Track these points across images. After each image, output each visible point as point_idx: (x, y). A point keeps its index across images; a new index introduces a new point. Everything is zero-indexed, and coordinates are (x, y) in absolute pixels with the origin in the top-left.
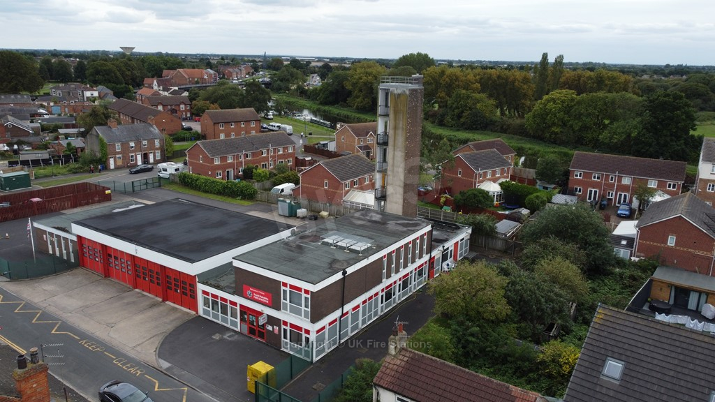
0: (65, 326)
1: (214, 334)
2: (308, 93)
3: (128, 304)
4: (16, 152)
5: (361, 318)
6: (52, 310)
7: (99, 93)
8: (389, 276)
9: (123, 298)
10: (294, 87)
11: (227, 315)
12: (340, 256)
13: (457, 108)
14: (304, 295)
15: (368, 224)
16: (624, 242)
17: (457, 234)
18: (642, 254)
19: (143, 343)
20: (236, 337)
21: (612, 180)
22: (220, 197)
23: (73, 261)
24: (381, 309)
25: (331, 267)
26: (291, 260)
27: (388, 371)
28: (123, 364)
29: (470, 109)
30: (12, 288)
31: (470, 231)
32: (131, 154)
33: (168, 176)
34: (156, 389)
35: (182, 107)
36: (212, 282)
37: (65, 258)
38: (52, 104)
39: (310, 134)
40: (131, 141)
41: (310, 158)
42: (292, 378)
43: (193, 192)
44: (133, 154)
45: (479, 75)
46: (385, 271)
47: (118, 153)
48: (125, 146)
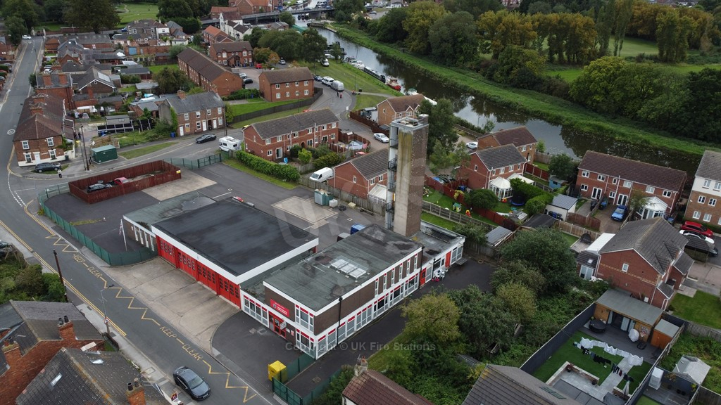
0: (151, 314)
1: (251, 329)
2: (368, 26)
3: (193, 295)
4: (103, 114)
5: (356, 324)
6: (141, 297)
7: (170, 30)
8: (381, 291)
9: (189, 290)
10: (355, 16)
11: (260, 314)
12: (341, 282)
13: (507, 63)
14: (310, 316)
15: (371, 244)
16: (590, 261)
17: (450, 245)
18: (602, 275)
19: (202, 333)
20: (266, 333)
21: (615, 182)
22: (269, 178)
23: (153, 250)
24: (374, 315)
25: (331, 294)
26: (304, 284)
27: (352, 387)
28: (189, 350)
29: (520, 65)
30: (112, 273)
31: (463, 241)
32: (197, 122)
33: (227, 150)
34: (210, 373)
35: (245, 54)
36: (250, 289)
37: (148, 246)
38: (128, 42)
39: (360, 91)
40: (198, 111)
41: (351, 133)
42: (299, 371)
43: (247, 170)
44: (199, 122)
45: (538, 20)
46: (377, 289)
47: (187, 122)
48: (193, 117)
